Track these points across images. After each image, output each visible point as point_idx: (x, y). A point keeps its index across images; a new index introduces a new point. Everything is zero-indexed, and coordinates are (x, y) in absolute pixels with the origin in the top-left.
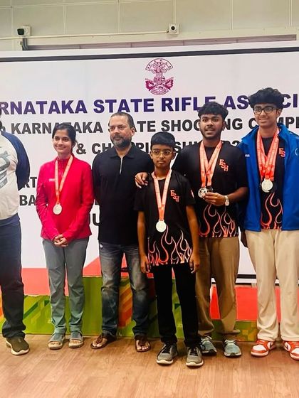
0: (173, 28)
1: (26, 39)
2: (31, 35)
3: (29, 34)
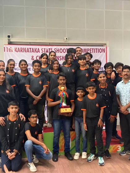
3: (11, 37)
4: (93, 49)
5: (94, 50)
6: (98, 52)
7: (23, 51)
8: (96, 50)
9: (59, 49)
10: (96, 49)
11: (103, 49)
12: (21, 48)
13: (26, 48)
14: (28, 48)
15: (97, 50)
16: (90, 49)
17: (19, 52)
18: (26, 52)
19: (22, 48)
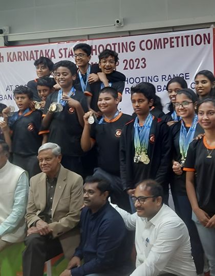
0: (118, 22)
1: (7, 36)
2: (10, 33)
3: (8, 32)
4: (177, 38)
5: (180, 40)
6: (192, 45)
7: (22, 57)
8: (185, 39)
9: (96, 46)
10: (187, 37)
11: (205, 35)
12: (18, 52)
13: (27, 52)
14: (32, 52)
15: (190, 39)
16: (171, 38)
17: (15, 61)
18: (28, 60)
19: (20, 52)
